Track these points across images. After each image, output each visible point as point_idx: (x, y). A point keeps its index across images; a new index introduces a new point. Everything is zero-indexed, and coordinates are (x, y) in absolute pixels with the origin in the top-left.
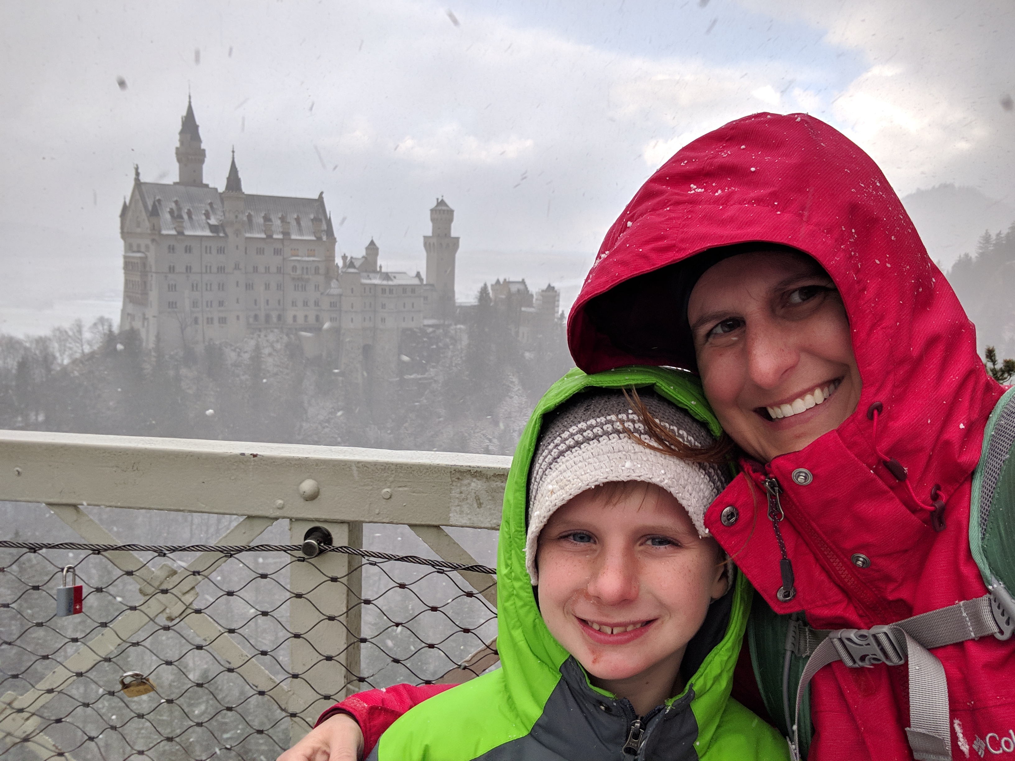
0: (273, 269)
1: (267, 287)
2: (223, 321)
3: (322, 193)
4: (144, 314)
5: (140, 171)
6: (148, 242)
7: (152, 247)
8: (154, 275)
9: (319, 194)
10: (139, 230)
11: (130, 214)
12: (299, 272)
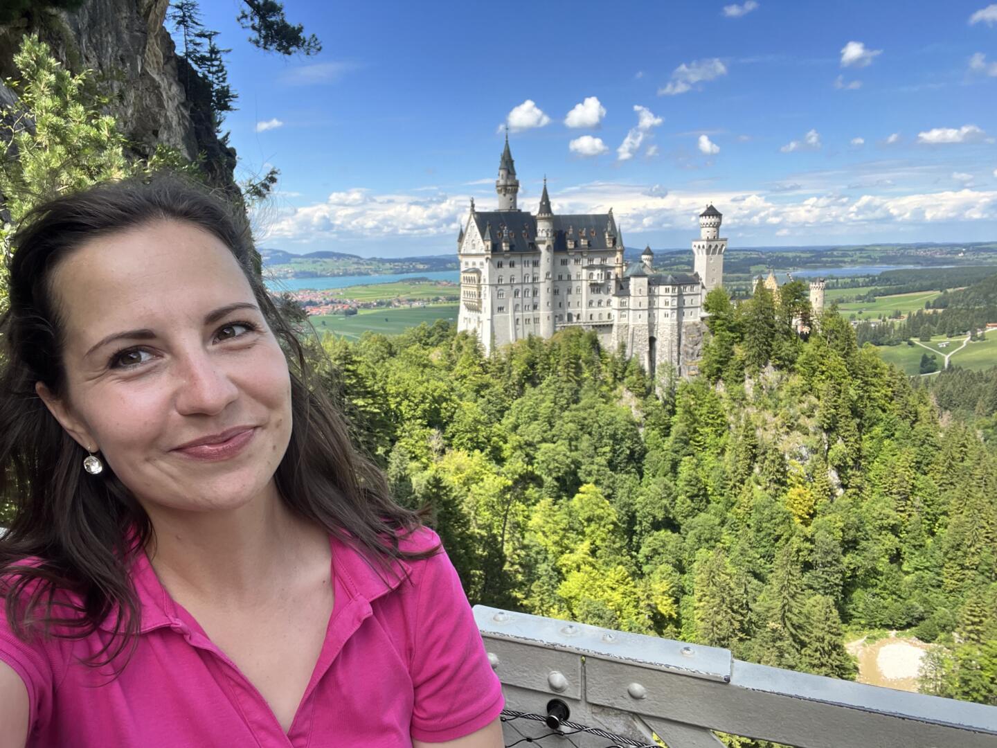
0: (573, 277)
1: (569, 291)
2: (536, 320)
3: (611, 209)
4: (479, 318)
5: (475, 203)
6: (483, 259)
7: (487, 265)
8: (488, 286)
9: (609, 210)
10: (474, 252)
11: (466, 238)
12: (595, 278)
